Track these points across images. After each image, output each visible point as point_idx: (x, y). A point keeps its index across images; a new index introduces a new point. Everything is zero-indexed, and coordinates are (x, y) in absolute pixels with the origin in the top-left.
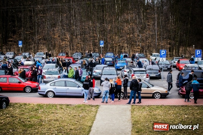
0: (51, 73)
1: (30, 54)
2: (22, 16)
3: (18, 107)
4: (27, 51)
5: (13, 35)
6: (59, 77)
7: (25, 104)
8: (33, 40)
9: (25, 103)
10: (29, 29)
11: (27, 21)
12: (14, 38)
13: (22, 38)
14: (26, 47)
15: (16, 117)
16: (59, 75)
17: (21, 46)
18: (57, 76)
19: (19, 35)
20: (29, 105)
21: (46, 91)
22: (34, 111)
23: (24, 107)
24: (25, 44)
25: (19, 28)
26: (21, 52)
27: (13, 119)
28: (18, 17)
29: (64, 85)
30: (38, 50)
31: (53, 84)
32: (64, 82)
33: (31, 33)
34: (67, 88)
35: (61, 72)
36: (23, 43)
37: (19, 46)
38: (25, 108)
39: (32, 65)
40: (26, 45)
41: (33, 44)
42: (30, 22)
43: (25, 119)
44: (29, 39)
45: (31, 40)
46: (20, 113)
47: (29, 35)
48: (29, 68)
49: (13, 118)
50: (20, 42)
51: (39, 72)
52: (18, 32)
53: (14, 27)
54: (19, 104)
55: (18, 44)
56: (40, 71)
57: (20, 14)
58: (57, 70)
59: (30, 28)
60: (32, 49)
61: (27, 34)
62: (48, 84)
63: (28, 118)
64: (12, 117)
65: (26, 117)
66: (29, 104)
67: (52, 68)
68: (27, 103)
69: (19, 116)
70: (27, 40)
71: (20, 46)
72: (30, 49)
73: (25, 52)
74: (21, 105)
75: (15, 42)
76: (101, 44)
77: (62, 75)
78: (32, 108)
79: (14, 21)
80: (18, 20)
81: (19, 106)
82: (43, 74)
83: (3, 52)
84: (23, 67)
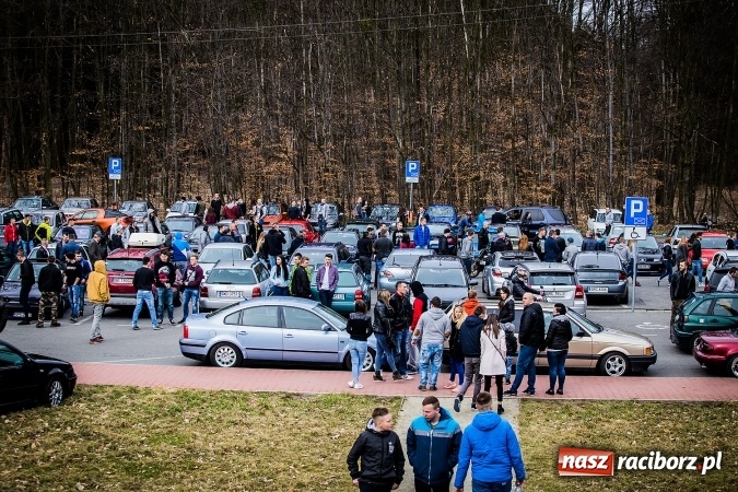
0: (228, 278)
2: (124, 66)
3: (107, 400)
4: (140, 196)
5: (89, 137)
6: (258, 294)
7: (134, 391)
8: (161, 155)
9: (133, 385)
10: (148, 115)
11: (139, 84)
12: (90, 148)
13: (122, 147)
14: (135, 180)
15: (99, 435)
16: (258, 285)
17: (119, 177)
18: (249, 289)
19: (112, 135)
20: (147, 394)
21: (210, 344)
22: (165, 415)
23: (129, 402)
24: (131, 171)
25: (111, 110)
26: (116, 197)
27: (89, 444)
28: (106, 71)
29: (275, 321)
30: (178, 192)
31: (234, 318)
32: (274, 313)
33: (153, 131)
34: (286, 331)
35: (264, 275)
36: (125, 168)
37: (111, 176)
38: (133, 405)
39: (158, 247)
40: (136, 175)
41: (160, 170)
42: (149, 91)
43: (133, 443)
44: (148, 152)
45: (152, 157)
46: (114, 424)
47: (148, 139)
49: (89, 439)
50: (115, 163)
52: (108, 127)
53: (92, 106)
54: (111, 390)
55: (105, 171)
57: (115, 61)
58: (248, 265)
59: (151, 110)
60: (156, 188)
61: (139, 132)
62: (218, 319)
63: (142, 442)
64: (86, 435)
65: (135, 438)
66: (148, 391)
67: (232, 257)
68: (141, 387)
69: (109, 432)
70: (138, 154)
71: (116, 176)
72: (152, 187)
73: (132, 197)
74: (119, 394)
75: (95, 162)
76: (409, 175)
77: (265, 285)
78: (158, 403)
79: (92, 87)
80: (106, 83)
81: (112, 398)
83: (50, 198)
84: (125, 255)
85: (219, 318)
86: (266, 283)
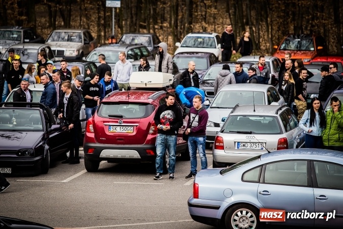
0: (246, 126)
1: (156, 40)
4: (144, 27)
6: (284, 145)
16: (284, 135)
17: (118, 4)
18: (273, 139)
21: (225, 205)
26: (114, 30)
29: (305, 179)
30: (190, 23)
31: (254, 175)
32: (304, 169)
34: (318, 192)
35: (292, 123)
37: (109, 3)
39: (163, 89)
48: (150, 101)
51: (195, 124)
56: (197, 118)
58: (272, 111)
60: (163, 19)
62: (234, 176)
67: (254, 102)
71: (114, 4)
72: (158, 17)
73: (135, 29)
77: (293, 134)
82: (210, 129)
83: (33, 30)
84: (124, 98)
85: (236, 174)
86: (295, 132)
